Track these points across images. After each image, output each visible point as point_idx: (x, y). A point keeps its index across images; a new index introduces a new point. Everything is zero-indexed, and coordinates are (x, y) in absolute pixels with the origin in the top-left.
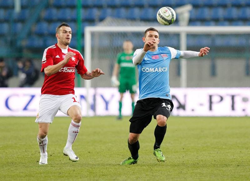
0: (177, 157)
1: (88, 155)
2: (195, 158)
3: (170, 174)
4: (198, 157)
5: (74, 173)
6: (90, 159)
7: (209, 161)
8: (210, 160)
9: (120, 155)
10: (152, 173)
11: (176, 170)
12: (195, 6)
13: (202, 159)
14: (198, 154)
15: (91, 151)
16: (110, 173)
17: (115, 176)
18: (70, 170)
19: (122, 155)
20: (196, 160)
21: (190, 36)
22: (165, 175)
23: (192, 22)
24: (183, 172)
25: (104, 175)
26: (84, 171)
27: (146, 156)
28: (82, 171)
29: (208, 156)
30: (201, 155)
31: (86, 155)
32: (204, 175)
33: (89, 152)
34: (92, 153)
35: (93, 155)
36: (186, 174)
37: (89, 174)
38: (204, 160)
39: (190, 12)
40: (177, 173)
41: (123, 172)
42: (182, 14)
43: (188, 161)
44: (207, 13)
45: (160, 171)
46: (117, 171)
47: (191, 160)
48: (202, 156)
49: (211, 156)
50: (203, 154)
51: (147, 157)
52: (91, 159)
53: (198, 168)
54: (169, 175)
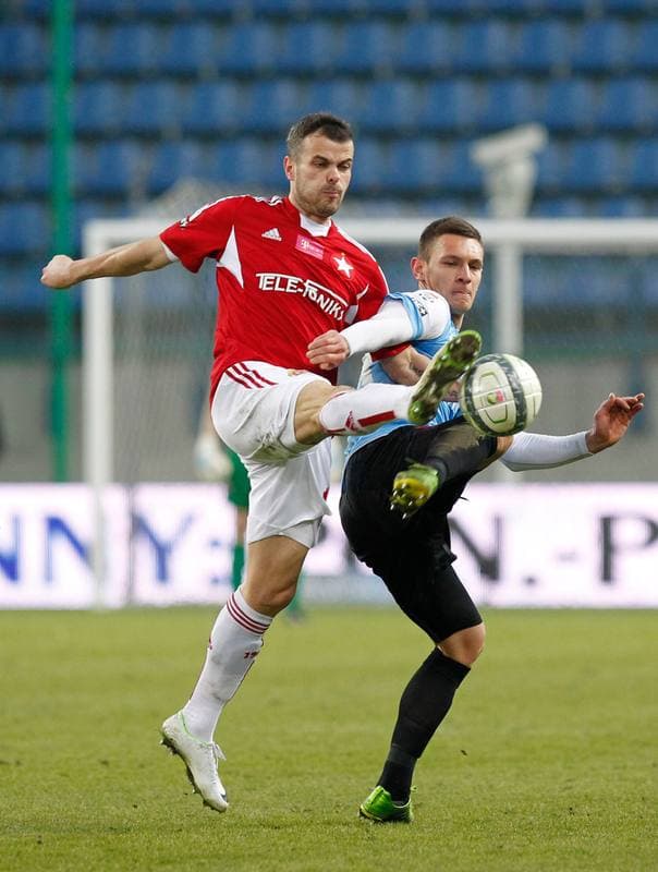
0: (483, 783)
1: (100, 776)
2: (557, 786)
3: (452, 856)
4: (569, 784)
5: (37, 851)
6: (107, 794)
7: (619, 799)
8: (624, 797)
9: (238, 774)
10: (376, 852)
11: (477, 839)
12: (560, 133)
13: (588, 791)
14: (570, 768)
15: (111, 759)
16: (193, 851)
17: (215, 865)
18: (23, 840)
19: (247, 777)
20: (564, 794)
21: (536, 260)
22: (431, 863)
23: (543, 200)
24: (506, 847)
25: (169, 862)
26: (83, 842)
27: (349, 779)
28: (72, 846)
29: (616, 778)
30: (586, 775)
31: (90, 777)
32: (598, 861)
33: (105, 763)
34: (118, 767)
35: (121, 774)
36: (520, 855)
37: (102, 854)
38: (596, 798)
39: (538, 158)
40: (482, 850)
41: (250, 848)
42: (501, 165)
43: (527, 799)
44: (612, 162)
45: (406, 842)
46: (224, 842)
47: (543, 796)
48: (588, 780)
49: (626, 780)
50: (593, 769)
51: (353, 781)
52: (111, 791)
53: (570, 829)
54: (447, 858)
